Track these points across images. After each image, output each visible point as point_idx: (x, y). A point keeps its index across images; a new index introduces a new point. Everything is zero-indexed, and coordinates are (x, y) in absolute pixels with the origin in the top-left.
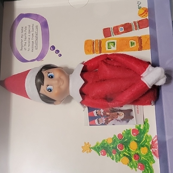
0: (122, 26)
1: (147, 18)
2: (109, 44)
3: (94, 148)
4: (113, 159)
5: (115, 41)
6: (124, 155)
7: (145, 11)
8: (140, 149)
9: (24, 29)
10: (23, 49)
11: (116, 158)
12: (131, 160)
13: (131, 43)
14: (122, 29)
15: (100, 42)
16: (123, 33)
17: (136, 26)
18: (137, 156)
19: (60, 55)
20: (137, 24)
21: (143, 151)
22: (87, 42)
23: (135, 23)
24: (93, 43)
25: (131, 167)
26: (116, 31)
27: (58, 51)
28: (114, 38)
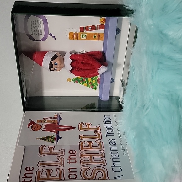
0: (91, 26)
1: (105, 24)
2: (82, 35)
3: (72, 80)
4: (80, 84)
5: (86, 34)
6: (86, 83)
7: (104, 20)
8: (92, 81)
9: (32, 23)
10: (33, 34)
11: (82, 84)
12: (88, 84)
13: (94, 36)
14: (90, 28)
15: (78, 34)
16: (90, 30)
17: (98, 27)
18: (91, 83)
19: (55, 39)
20: (99, 27)
21: (94, 82)
22: (70, 33)
23: (97, 26)
24: (74, 34)
25: (88, 87)
26: (87, 29)
27: (54, 37)
28: (86, 32)
